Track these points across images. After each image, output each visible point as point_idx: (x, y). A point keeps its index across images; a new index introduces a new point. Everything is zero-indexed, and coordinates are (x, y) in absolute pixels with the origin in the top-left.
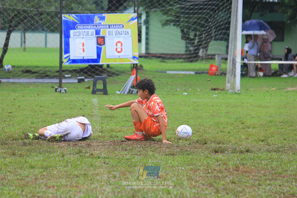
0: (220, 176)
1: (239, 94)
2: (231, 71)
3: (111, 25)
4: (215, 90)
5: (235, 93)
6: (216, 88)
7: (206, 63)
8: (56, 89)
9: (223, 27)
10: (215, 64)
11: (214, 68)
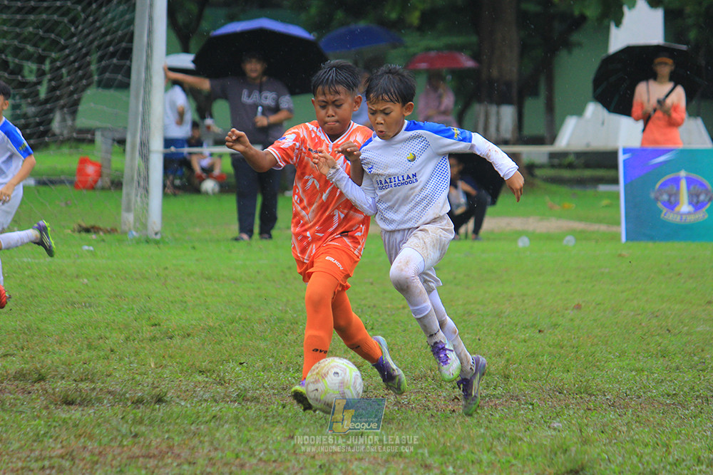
1: (157, 242)
2: (135, 177)
4: (87, 230)
5: (147, 241)
6: (93, 227)
7: (71, 155)
9: (111, 49)
10: (93, 158)
11: (90, 170)
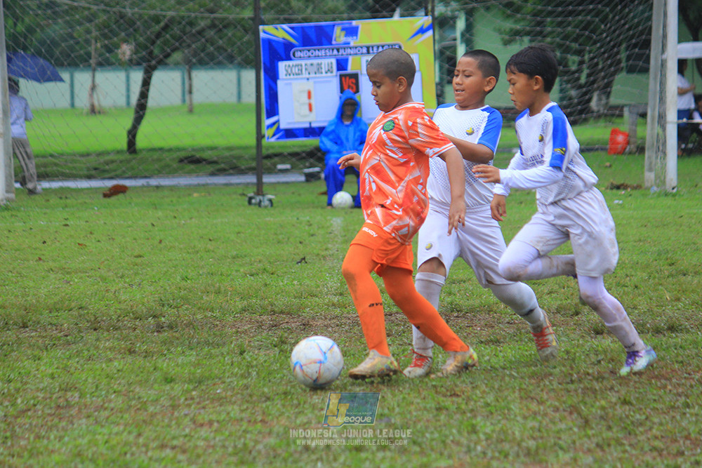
0: (597, 388)
1: (674, 195)
2: (655, 143)
3: (373, 47)
4: (618, 187)
5: (666, 195)
6: (622, 185)
7: (605, 127)
8: (250, 199)
9: (634, 41)
10: (622, 129)
11: (620, 138)
